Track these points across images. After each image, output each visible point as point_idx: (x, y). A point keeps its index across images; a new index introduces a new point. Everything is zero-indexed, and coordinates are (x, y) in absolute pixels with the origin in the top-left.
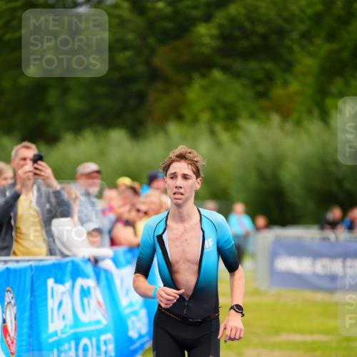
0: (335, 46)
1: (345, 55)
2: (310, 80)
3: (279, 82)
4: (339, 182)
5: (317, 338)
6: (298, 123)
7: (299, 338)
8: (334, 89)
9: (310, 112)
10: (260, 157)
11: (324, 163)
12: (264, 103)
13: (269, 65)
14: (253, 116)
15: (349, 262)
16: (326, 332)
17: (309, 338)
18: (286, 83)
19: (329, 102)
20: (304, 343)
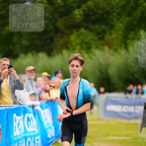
0: (131, 19)
1: (135, 22)
2: (121, 32)
3: (108, 33)
4: (133, 74)
5: (123, 138)
6: (116, 50)
7: (116, 138)
8: (130, 36)
9: (121, 46)
10: (100, 64)
11: (126, 66)
12: (102, 42)
13: (103, 27)
14: (97, 47)
15: (136, 107)
16: (127, 136)
17: (120, 138)
18: (111, 34)
19: (128, 42)
20: (118, 140)
